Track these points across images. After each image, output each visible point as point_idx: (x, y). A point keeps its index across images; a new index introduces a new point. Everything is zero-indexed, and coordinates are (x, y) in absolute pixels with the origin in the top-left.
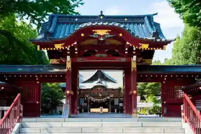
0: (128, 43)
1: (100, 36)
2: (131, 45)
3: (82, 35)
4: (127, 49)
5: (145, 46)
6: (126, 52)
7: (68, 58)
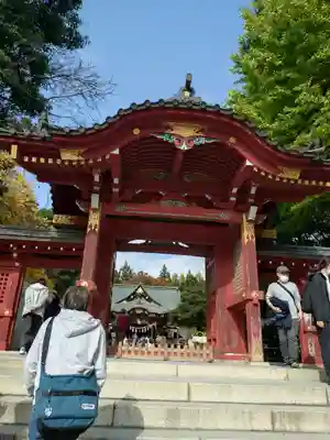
0: (248, 163)
1: (180, 138)
2: (255, 169)
3: (136, 132)
4: (235, 190)
5: (292, 175)
6: (233, 199)
7: (95, 201)
